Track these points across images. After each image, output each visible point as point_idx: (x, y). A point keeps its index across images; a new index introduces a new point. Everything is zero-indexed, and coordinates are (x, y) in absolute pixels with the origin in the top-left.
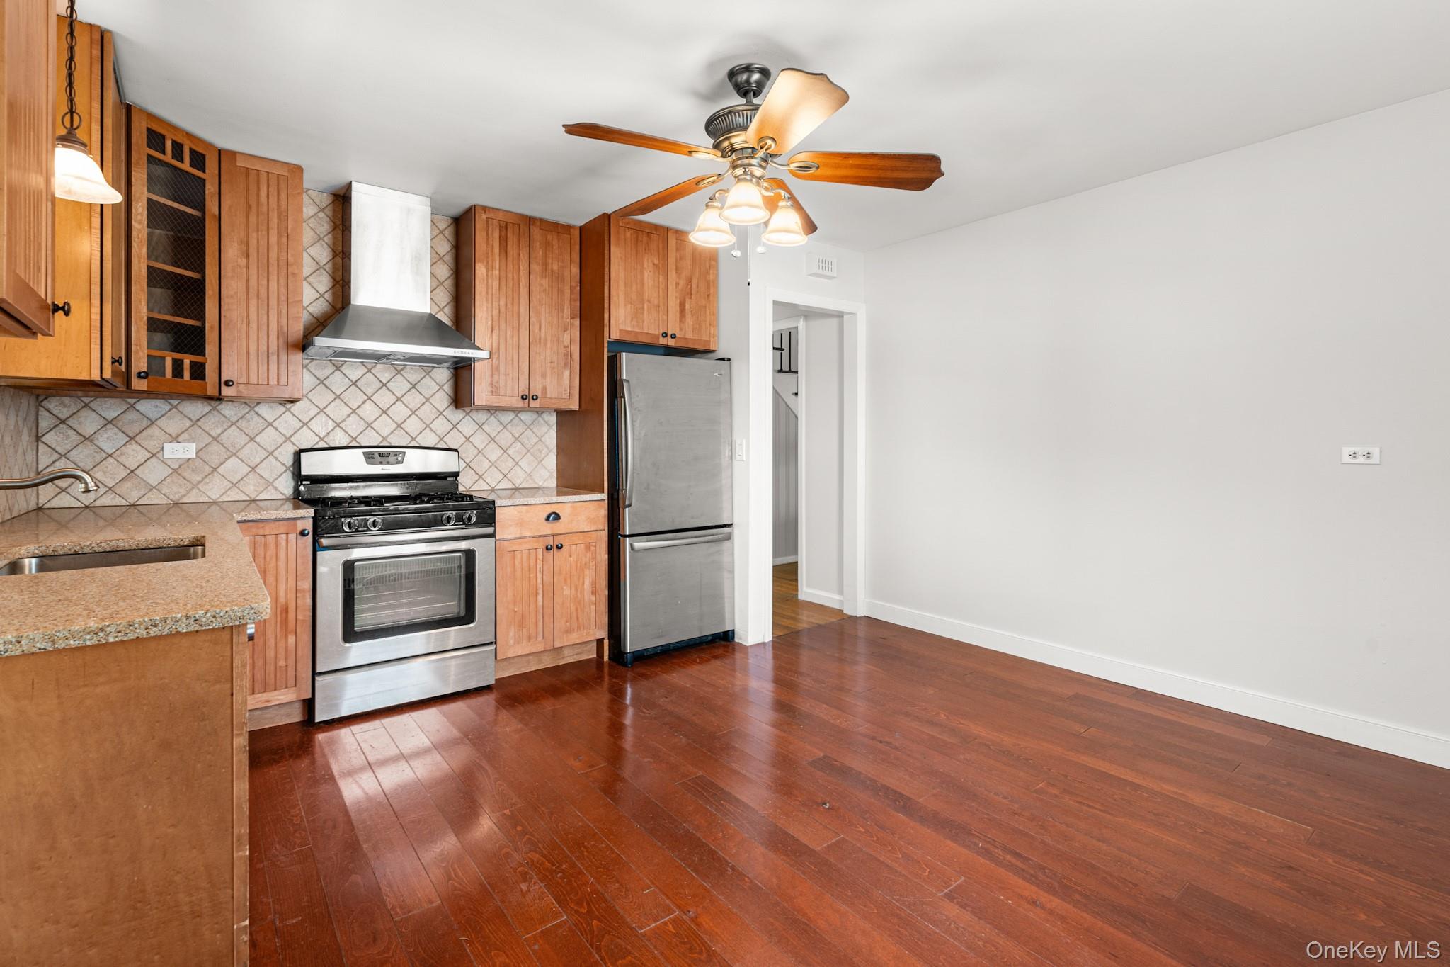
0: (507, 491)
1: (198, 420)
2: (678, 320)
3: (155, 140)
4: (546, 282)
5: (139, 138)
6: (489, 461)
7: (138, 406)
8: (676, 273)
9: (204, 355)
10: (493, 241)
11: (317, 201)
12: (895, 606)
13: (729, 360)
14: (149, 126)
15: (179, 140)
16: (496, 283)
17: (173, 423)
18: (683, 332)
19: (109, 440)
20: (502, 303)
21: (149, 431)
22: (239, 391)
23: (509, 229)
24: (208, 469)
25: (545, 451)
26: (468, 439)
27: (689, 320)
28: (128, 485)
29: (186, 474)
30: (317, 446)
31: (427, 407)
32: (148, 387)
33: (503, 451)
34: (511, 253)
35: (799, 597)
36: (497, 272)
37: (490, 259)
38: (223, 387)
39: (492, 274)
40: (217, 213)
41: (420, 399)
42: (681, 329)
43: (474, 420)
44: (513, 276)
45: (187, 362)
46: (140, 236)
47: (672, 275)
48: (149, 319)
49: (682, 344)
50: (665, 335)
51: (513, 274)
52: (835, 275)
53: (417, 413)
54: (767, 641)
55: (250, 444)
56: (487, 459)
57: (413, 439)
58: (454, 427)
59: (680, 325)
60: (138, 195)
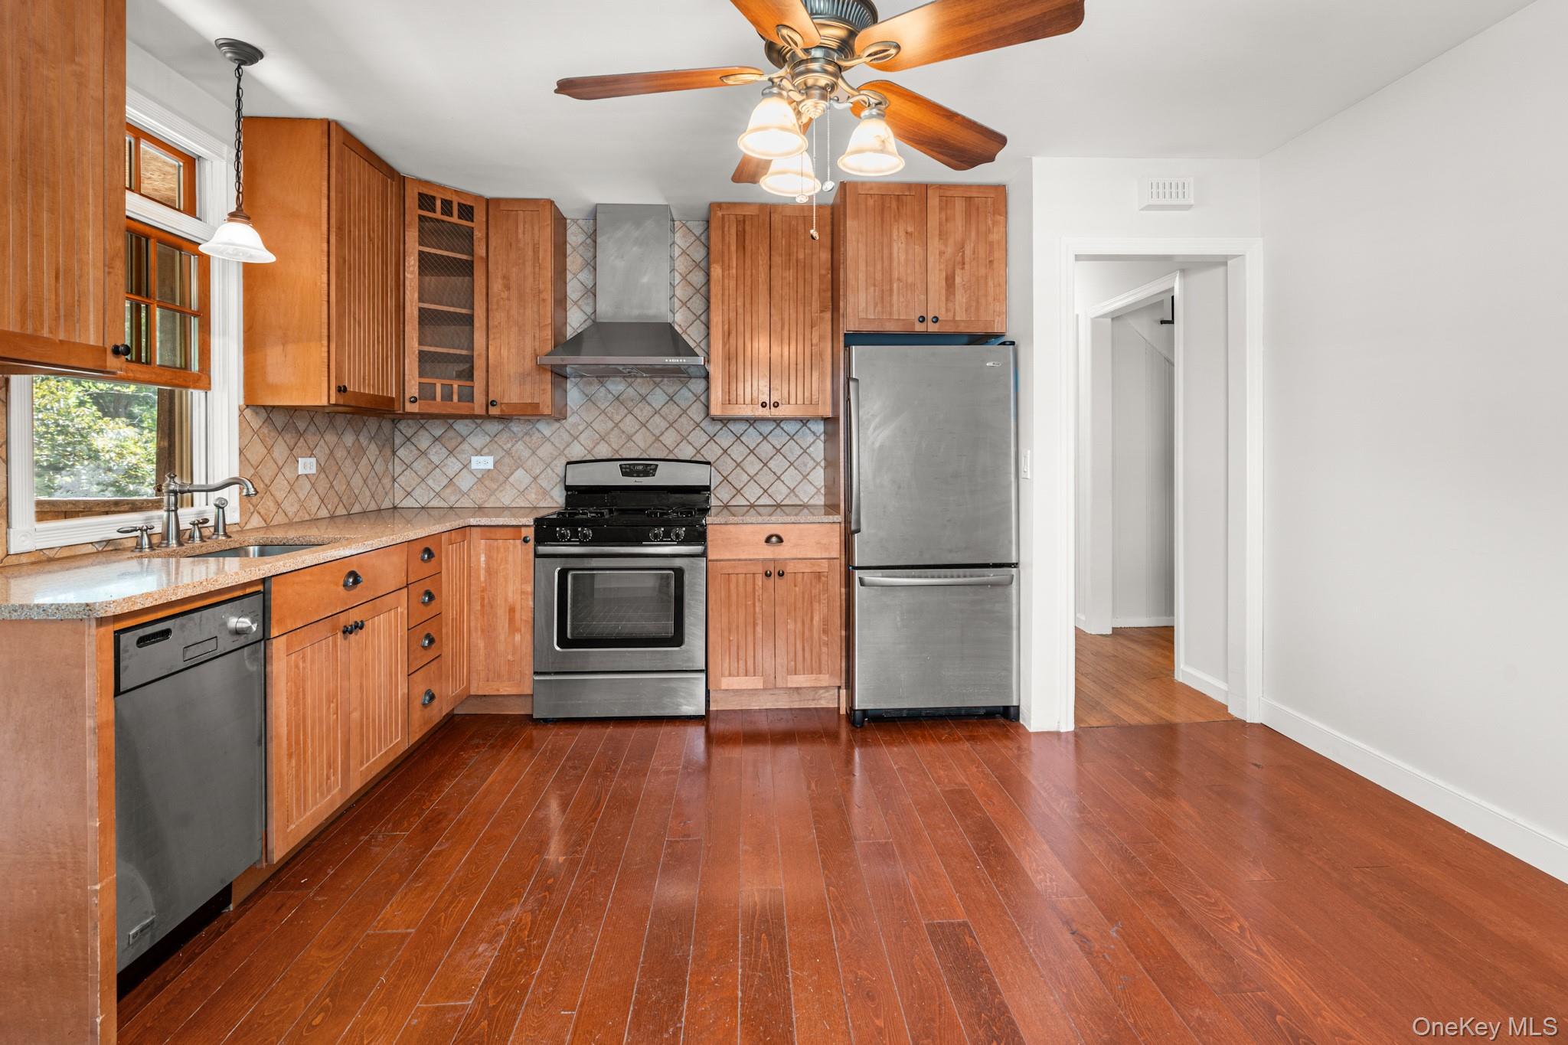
0: (768, 508)
1: (495, 436)
2: (944, 298)
3: (427, 202)
4: (790, 275)
5: (412, 201)
6: (748, 475)
7: (455, 426)
8: (940, 239)
9: (473, 380)
10: (729, 237)
11: (585, 228)
12: (1306, 718)
13: (1013, 343)
14: (420, 191)
15: (448, 198)
16: (733, 284)
17: (478, 440)
18: (951, 315)
19: (437, 454)
20: (740, 303)
21: (462, 446)
22: (502, 410)
23: (747, 222)
24: (502, 478)
25: (811, 464)
26: (725, 451)
27: (961, 298)
28: (448, 491)
29: (487, 483)
30: (584, 459)
31: (684, 420)
32: (419, 409)
33: (762, 465)
34: (750, 248)
35: (1176, 677)
36: (734, 271)
37: (726, 258)
38: (490, 407)
39: (729, 274)
40: (484, 255)
41: (677, 411)
42: (947, 310)
43: (732, 432)
44: (752, 273)
45: (455, 386)
46: (412, 284)
47: (935, 244)
48: (421, 353)
49: (949, 328)
50: (922, 319)
51: (752, 270)
52: (1192, 202)
53: (674, 425)
54: (1063, 730)
55: (532, 458)
56: (746, 472)
57: (671, 452)
58: (712, 438)
59: (946, 304)
60: (410, 250)
